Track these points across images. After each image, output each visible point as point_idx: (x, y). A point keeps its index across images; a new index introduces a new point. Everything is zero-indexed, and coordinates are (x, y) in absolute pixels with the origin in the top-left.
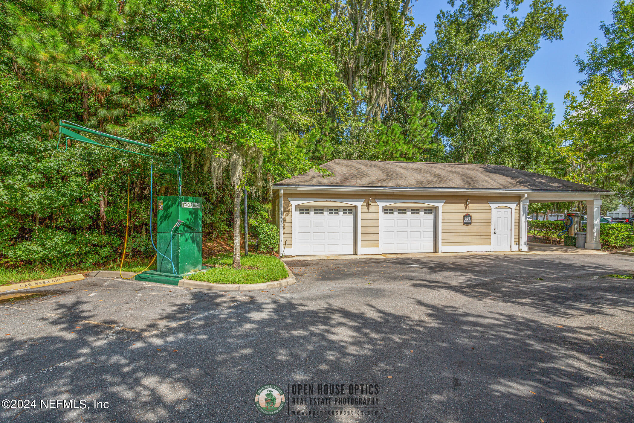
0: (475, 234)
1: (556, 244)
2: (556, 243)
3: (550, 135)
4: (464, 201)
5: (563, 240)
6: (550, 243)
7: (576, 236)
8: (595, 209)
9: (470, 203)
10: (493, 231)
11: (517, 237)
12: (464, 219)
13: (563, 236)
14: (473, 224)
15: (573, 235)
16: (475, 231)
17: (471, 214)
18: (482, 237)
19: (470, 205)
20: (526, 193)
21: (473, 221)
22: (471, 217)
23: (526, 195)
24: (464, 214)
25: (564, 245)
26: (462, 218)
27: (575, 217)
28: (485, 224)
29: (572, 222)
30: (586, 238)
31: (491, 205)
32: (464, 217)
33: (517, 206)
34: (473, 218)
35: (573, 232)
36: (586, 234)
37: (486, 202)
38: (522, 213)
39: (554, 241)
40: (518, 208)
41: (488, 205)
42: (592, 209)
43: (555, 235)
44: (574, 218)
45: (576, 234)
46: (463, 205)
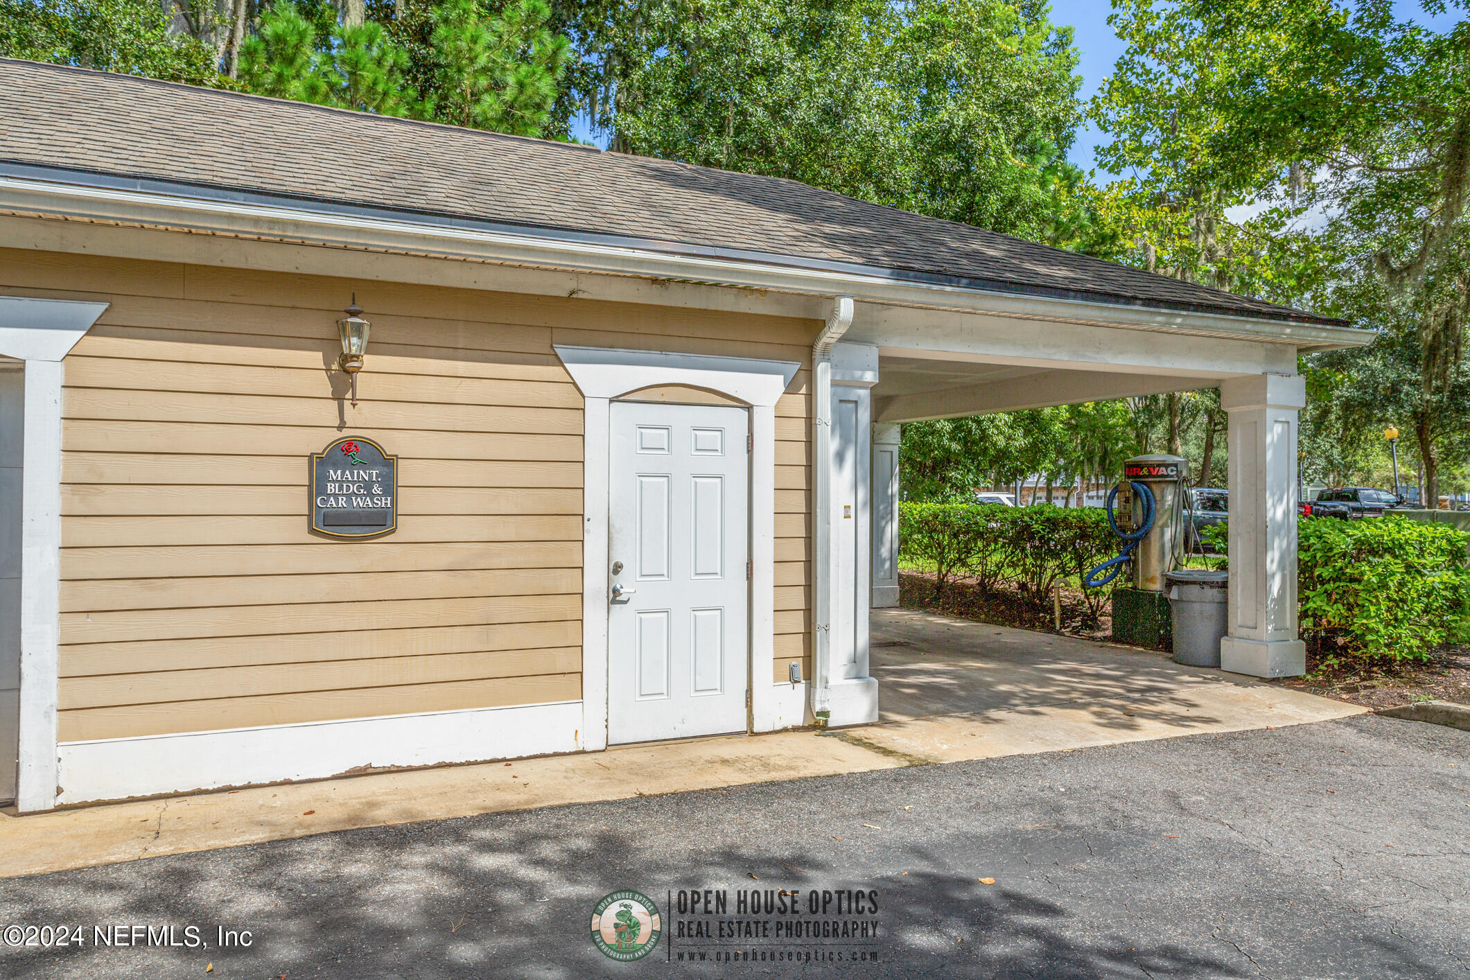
0: (435, 613)
1: (1076, 631)
2: (1077, 622)
3: (1056, 119)
4: (321, 327)
5: (1109, 608)
6: (1049, 628)
7: (1174, 594)
8: (1274, 433)
9: (374, 347)
10: (595, 579)
11: (796, 622)
12: (317, 487)
13: (1107, 589)
14: (407, 528)
15: (1157, 586)
16: (437, 583)
17: (391, 444)
18: (502, 637)
19: (369, 361)
20: (847, 289)
21: (406, 499)
22: (388, 463)
23: (846, 308)
24: (320, 441)
25: (1115, 639)
26: (299, 473)
27: (1164, 481)
28: (529, 529)
29: (1148, 512)
30: (1224, 604)
31: (579, 371)
32: (320, 464)
33: (791, 388)
34: (406, 473)
35: (1155, 568)
36: (1224, 585)
37: (538, 344)
38: (828, 443)
39: (1069, 613)
40: (798, 403)
41: (553, 372)
42: (1257, 428)
43: (1075, 580)
44: (1156, 489)
45: (1170, 583)
46: (316, 358)
